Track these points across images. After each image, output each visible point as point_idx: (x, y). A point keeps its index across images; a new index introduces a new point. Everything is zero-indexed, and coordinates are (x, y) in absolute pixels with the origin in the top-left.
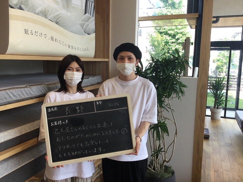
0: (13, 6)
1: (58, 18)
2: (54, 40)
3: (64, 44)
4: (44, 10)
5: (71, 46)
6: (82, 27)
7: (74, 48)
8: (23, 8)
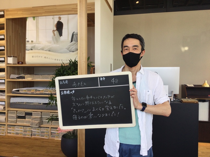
1: (50, 49)
2: (46, 58)
3: (52, 59)
4: (42, 48)
5: (56, 59)
6: (68, 49)
7: (59, 60)
8: (33, 49)
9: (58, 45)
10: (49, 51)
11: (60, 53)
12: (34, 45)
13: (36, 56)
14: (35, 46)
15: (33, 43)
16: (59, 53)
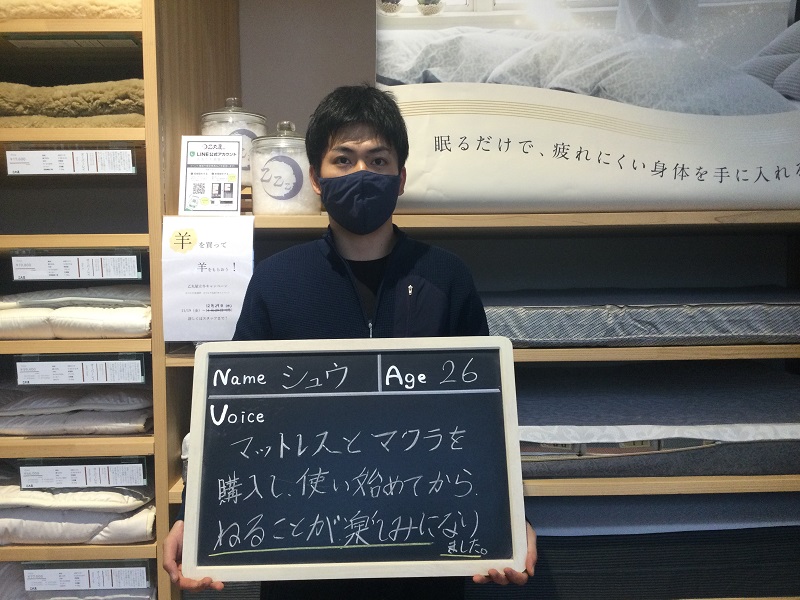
0: (398, 79)
1: (606, 75)
2: (572, 154)
3: (627, 163)
4: (529, 61)
5: (670, 167)
6: (768, 74)
7: (692, 172)
8: (436, 75)
10: (597, 92)
11: (702, 112)
12: (451, 33)
13: (473, 143)
14: (454, 45)
15: (442, 14)
16: (687, 110)
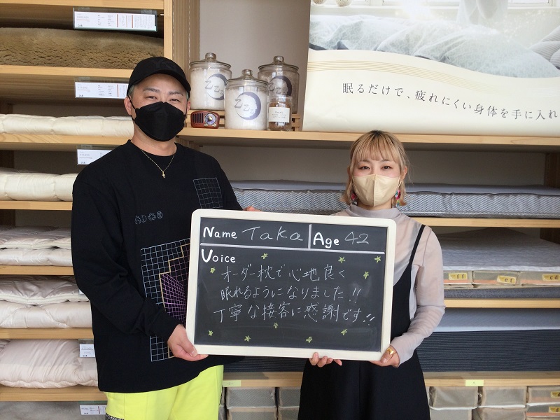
0: (322, 46)
1: (449, 49)
2: (427, 98)
3: (460, 105)
4: (403, 39)
5: (486, 108)
6: (547, 54)
7: (499, 112)
8: (346, 45)
9: (494, 32)
10: (443, 60)
11: (507, 75)
12: (355, 19)
13: (366, 88)
14: (357, 28)
15: (351, 6)
16: (498, 73)
